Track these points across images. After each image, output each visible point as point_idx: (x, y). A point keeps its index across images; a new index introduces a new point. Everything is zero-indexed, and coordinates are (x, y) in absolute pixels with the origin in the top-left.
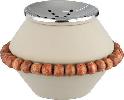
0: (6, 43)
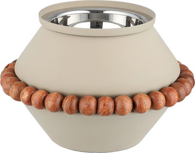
0: (11, 62)
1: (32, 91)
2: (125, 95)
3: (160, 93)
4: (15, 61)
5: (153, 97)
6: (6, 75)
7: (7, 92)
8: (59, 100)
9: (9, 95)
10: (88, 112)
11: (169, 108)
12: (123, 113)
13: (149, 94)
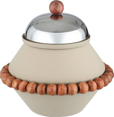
1: (19, 81)
2: (74, 83)
3: (94, 82)
4: (9, 64)
5: (89, 84)
6: (3, 72)
7: (4, 82)
8: (35, 87)
9: (5, 84)
10: (52, 94)
11: (99, 90)
12: (72, 93)
13: (87, 82)
